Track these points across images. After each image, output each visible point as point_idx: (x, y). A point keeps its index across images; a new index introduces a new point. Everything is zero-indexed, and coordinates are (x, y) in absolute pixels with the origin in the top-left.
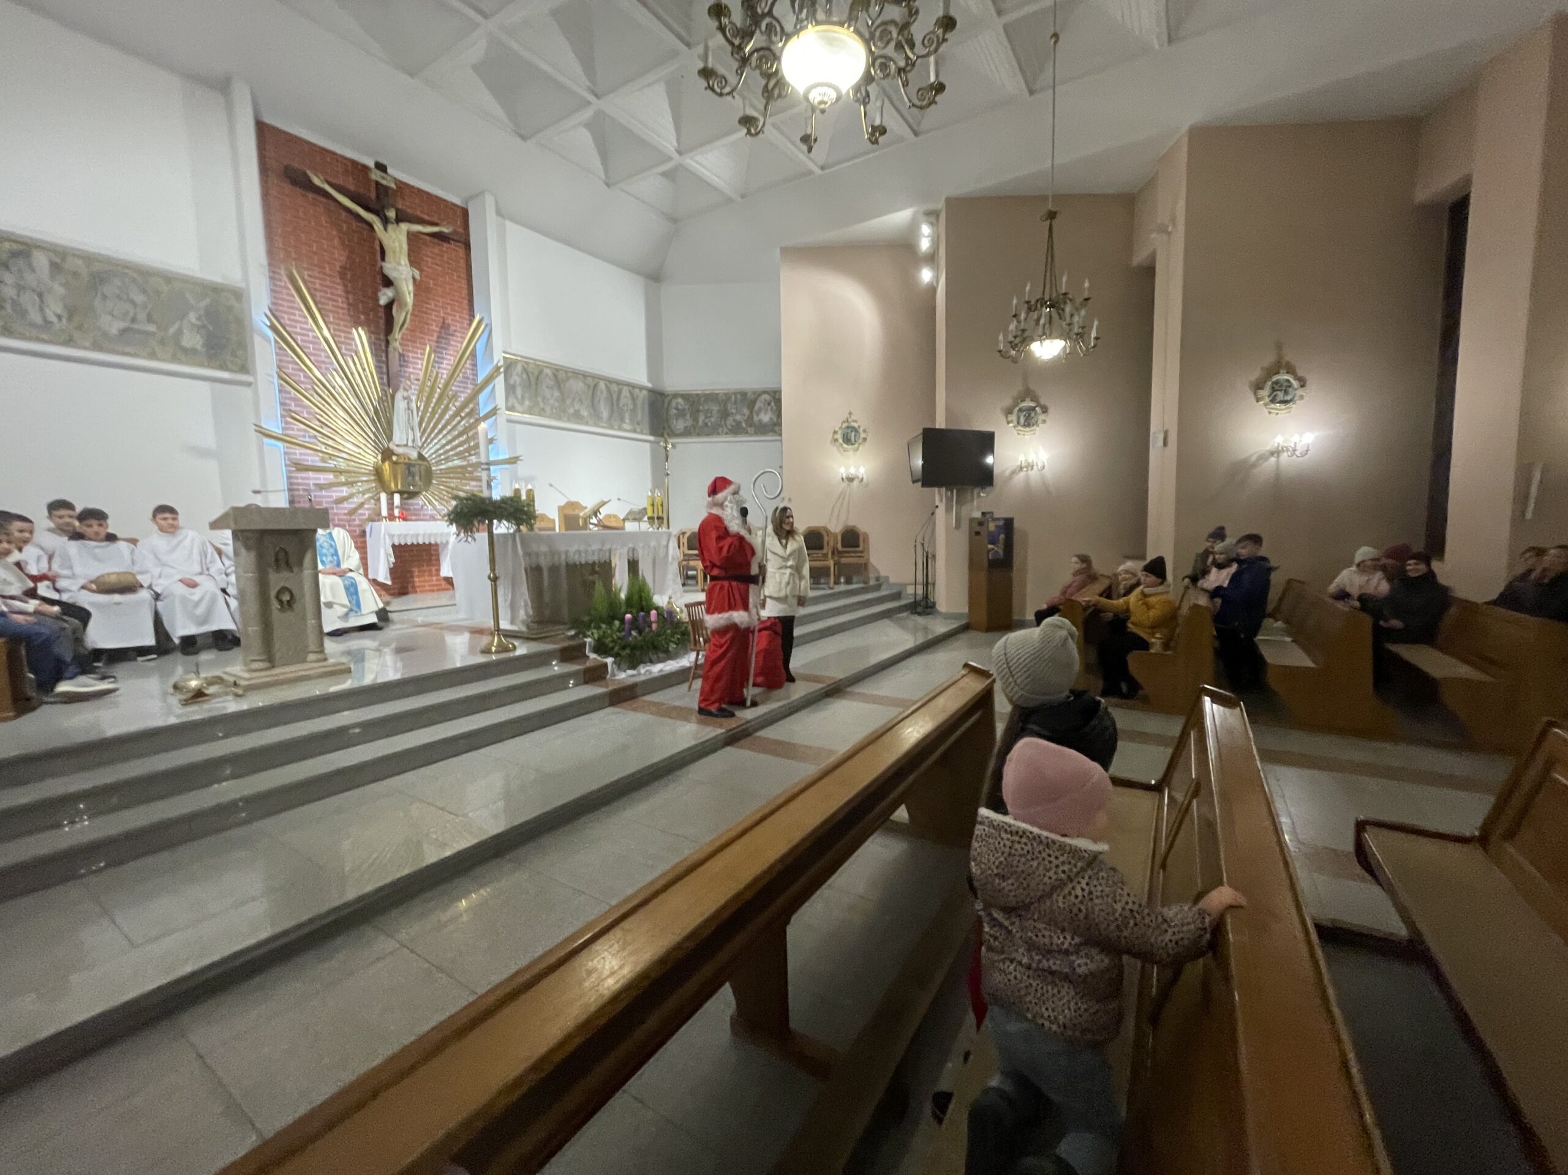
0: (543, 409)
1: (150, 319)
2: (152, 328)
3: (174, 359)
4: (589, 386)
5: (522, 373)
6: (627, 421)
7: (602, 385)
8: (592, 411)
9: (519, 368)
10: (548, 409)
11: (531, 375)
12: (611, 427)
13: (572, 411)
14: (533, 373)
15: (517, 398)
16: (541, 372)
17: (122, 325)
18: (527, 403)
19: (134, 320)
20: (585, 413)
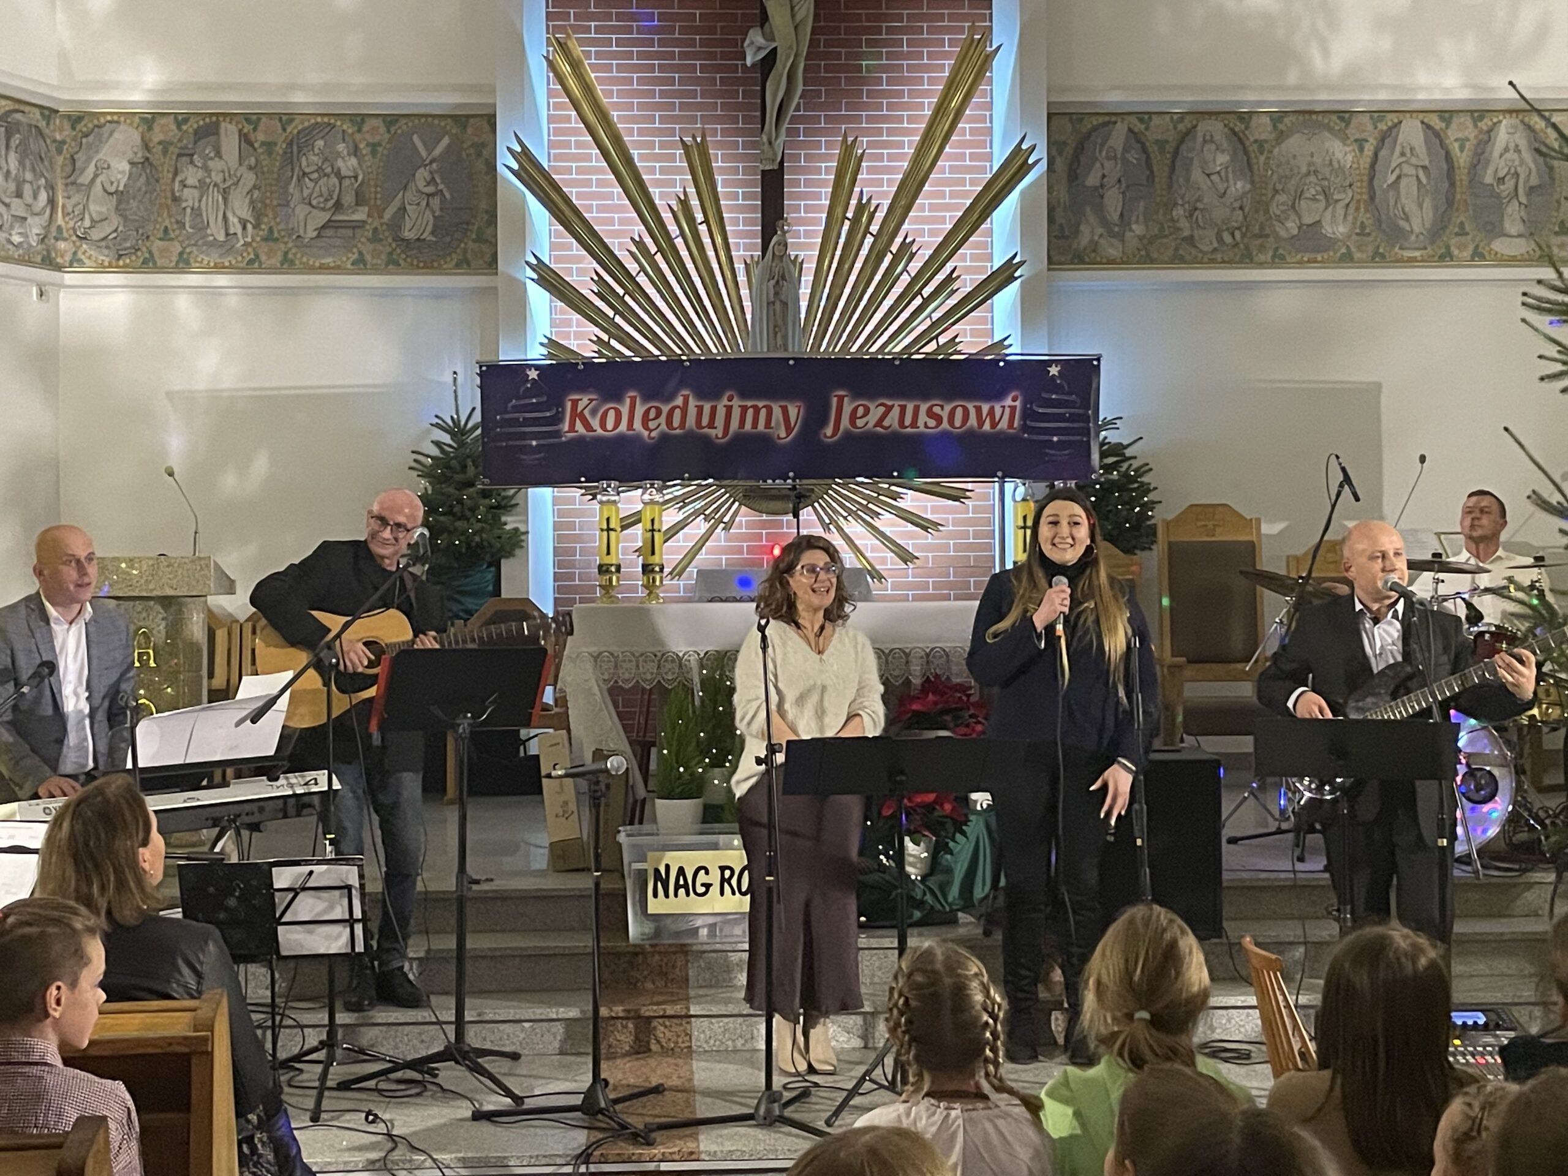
0: (1190, 240)
1: (360, 200)
2: (360, 215)
3: (392, 265)
4: (1361, 143)
5: (1126, 150)
6: (1512, 226)
7: (1412, 133)
8: (1366, 217)
9: (1118, 136)
10: (1207, 240)
11: (1153, 149)
12: (1445, 257)
13: (1292, 226)
14: (1161, 144)
15: (1105, 222)
16: (1190, 132)
17: (324, 217)
18: (1138, 229)
19: (338, 206)
20: (1337, 228)
